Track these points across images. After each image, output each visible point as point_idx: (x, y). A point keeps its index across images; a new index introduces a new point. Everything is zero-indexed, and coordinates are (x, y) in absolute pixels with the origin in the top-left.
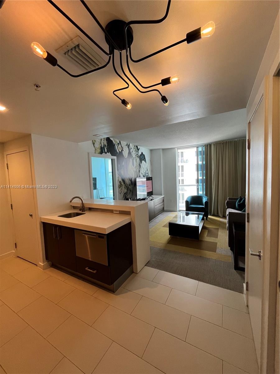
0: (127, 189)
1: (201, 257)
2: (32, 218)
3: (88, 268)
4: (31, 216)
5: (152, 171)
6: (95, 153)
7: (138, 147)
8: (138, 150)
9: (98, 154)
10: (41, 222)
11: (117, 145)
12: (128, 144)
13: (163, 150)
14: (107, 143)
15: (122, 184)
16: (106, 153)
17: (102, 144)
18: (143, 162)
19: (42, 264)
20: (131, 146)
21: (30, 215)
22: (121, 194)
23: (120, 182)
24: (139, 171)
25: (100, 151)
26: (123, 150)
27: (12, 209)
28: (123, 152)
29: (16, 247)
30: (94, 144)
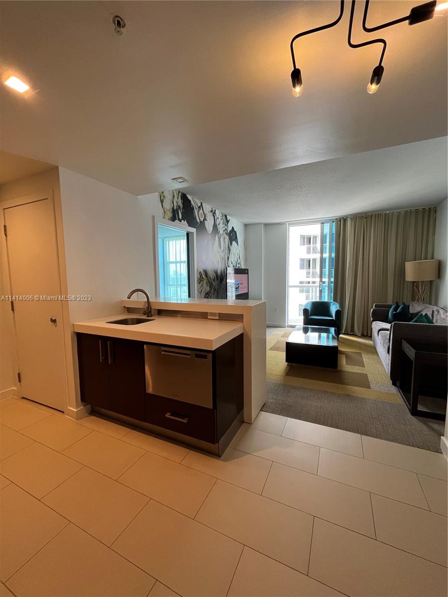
0: (210, 287)
1: (349, 397)
2: (56, 326)
3: (170, 414)
4: (54, 321)
5: (246, 260)
6: (164, 218)
7: (228, 217)
8: (228, 222)
9: (169, 220)
10: (74, 332)
11: (198, 209)
12: (214, 209)
13: (266, 225)
14: (183, 203)
15: (204, 277)
16: (180, 222)
17: (175, 204)
18: (234, 243)
19: (75, 410)
20: (218, 214)
21: (51, 319)
22: (202, 293)
23: (200, 273)
24: (228, 258)
25: (171, 215)
26: (206, 220)
27: (13, 310)
28: (206, 222)
29: (20, 381)
30: (162, 201)
